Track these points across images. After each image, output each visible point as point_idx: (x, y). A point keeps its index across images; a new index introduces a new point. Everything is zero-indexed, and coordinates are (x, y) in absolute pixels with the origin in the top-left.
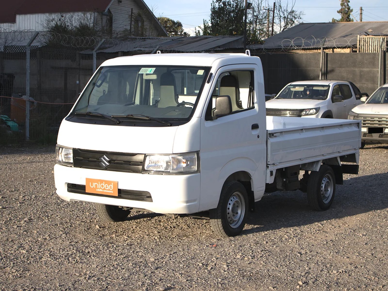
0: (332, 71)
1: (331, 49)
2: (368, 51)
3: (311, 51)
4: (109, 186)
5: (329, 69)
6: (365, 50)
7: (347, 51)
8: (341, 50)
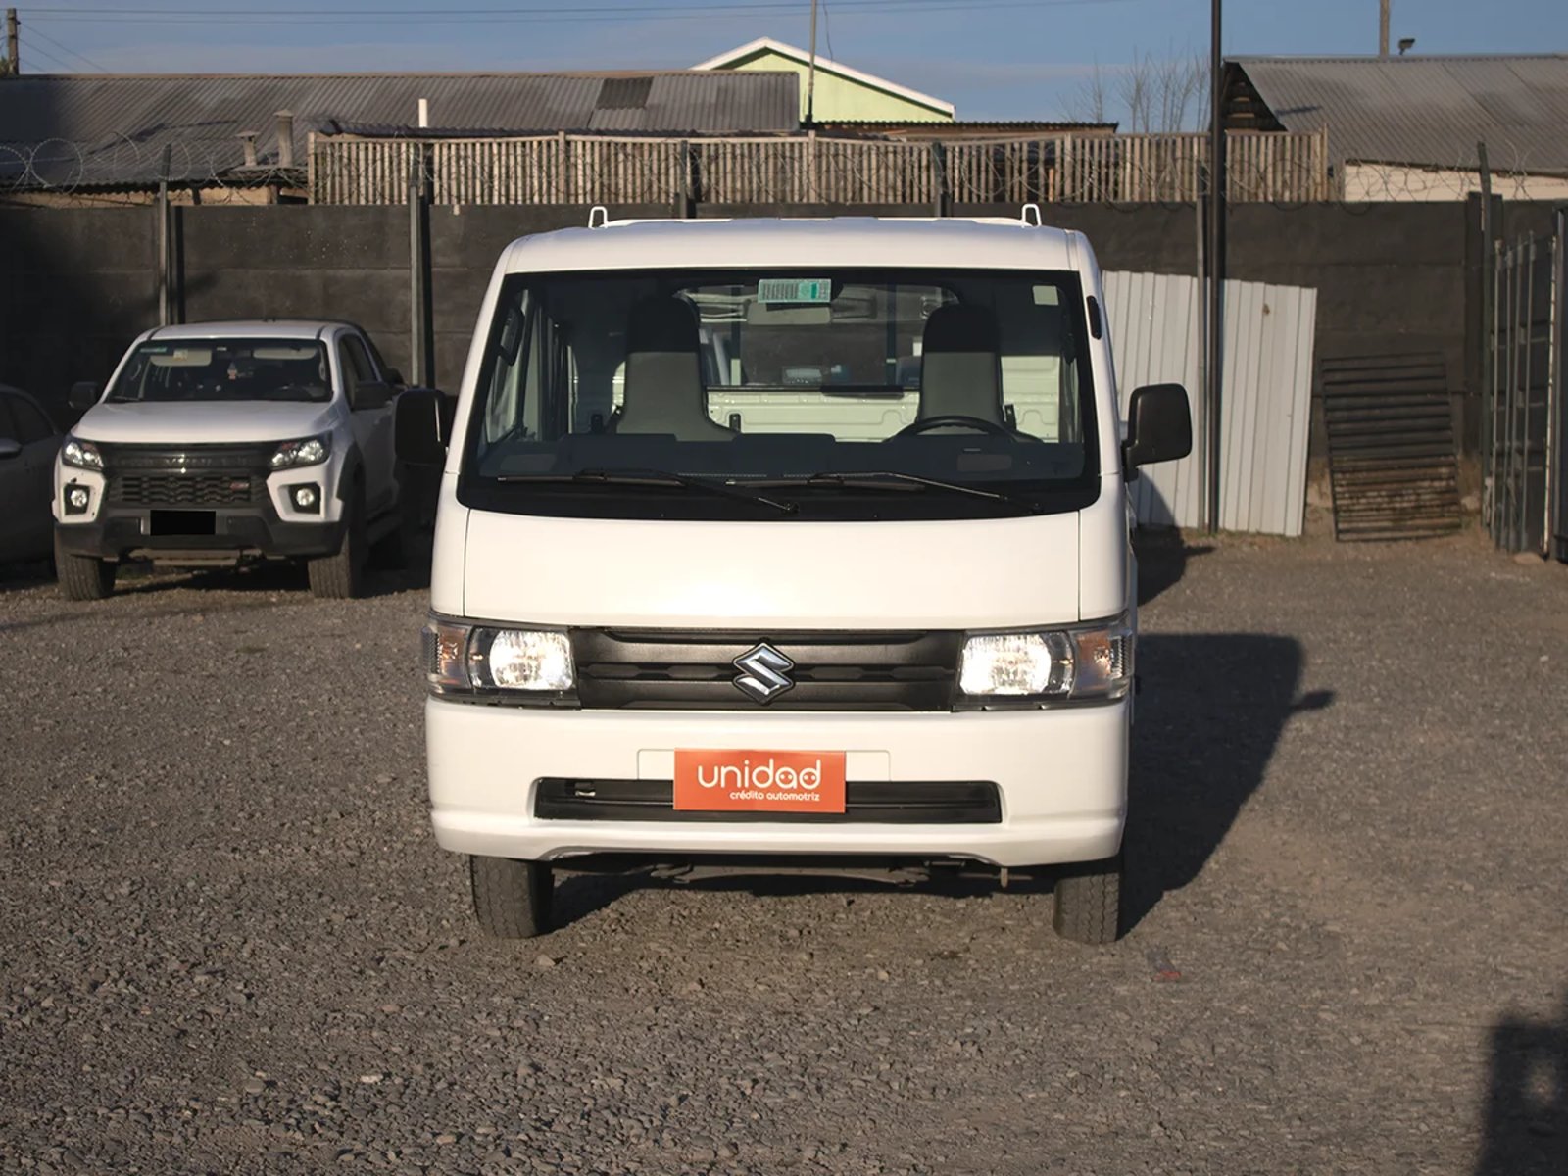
0: (207, 282)
1: (190, 192)
2: (354, 196)
3: (97, 197)
4: (798, 774)
5: (190, 273)
6: (341, 195)
7: (260, 197)
8: (231, 195)
